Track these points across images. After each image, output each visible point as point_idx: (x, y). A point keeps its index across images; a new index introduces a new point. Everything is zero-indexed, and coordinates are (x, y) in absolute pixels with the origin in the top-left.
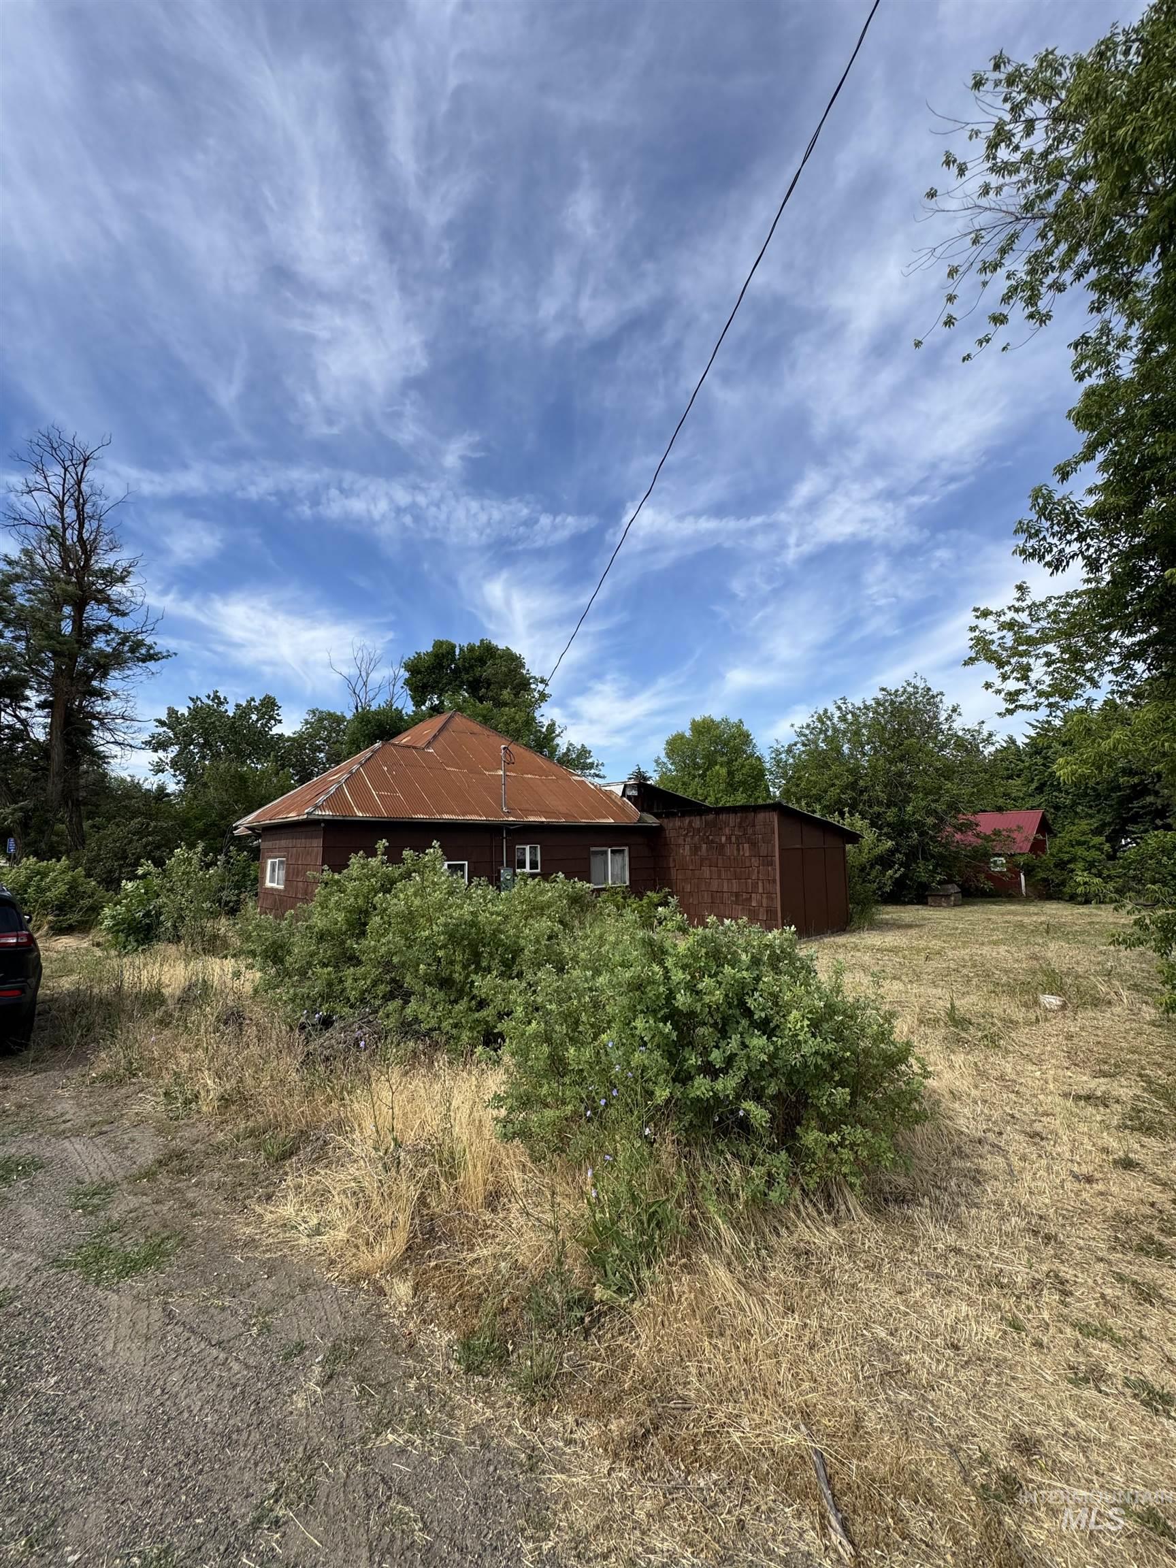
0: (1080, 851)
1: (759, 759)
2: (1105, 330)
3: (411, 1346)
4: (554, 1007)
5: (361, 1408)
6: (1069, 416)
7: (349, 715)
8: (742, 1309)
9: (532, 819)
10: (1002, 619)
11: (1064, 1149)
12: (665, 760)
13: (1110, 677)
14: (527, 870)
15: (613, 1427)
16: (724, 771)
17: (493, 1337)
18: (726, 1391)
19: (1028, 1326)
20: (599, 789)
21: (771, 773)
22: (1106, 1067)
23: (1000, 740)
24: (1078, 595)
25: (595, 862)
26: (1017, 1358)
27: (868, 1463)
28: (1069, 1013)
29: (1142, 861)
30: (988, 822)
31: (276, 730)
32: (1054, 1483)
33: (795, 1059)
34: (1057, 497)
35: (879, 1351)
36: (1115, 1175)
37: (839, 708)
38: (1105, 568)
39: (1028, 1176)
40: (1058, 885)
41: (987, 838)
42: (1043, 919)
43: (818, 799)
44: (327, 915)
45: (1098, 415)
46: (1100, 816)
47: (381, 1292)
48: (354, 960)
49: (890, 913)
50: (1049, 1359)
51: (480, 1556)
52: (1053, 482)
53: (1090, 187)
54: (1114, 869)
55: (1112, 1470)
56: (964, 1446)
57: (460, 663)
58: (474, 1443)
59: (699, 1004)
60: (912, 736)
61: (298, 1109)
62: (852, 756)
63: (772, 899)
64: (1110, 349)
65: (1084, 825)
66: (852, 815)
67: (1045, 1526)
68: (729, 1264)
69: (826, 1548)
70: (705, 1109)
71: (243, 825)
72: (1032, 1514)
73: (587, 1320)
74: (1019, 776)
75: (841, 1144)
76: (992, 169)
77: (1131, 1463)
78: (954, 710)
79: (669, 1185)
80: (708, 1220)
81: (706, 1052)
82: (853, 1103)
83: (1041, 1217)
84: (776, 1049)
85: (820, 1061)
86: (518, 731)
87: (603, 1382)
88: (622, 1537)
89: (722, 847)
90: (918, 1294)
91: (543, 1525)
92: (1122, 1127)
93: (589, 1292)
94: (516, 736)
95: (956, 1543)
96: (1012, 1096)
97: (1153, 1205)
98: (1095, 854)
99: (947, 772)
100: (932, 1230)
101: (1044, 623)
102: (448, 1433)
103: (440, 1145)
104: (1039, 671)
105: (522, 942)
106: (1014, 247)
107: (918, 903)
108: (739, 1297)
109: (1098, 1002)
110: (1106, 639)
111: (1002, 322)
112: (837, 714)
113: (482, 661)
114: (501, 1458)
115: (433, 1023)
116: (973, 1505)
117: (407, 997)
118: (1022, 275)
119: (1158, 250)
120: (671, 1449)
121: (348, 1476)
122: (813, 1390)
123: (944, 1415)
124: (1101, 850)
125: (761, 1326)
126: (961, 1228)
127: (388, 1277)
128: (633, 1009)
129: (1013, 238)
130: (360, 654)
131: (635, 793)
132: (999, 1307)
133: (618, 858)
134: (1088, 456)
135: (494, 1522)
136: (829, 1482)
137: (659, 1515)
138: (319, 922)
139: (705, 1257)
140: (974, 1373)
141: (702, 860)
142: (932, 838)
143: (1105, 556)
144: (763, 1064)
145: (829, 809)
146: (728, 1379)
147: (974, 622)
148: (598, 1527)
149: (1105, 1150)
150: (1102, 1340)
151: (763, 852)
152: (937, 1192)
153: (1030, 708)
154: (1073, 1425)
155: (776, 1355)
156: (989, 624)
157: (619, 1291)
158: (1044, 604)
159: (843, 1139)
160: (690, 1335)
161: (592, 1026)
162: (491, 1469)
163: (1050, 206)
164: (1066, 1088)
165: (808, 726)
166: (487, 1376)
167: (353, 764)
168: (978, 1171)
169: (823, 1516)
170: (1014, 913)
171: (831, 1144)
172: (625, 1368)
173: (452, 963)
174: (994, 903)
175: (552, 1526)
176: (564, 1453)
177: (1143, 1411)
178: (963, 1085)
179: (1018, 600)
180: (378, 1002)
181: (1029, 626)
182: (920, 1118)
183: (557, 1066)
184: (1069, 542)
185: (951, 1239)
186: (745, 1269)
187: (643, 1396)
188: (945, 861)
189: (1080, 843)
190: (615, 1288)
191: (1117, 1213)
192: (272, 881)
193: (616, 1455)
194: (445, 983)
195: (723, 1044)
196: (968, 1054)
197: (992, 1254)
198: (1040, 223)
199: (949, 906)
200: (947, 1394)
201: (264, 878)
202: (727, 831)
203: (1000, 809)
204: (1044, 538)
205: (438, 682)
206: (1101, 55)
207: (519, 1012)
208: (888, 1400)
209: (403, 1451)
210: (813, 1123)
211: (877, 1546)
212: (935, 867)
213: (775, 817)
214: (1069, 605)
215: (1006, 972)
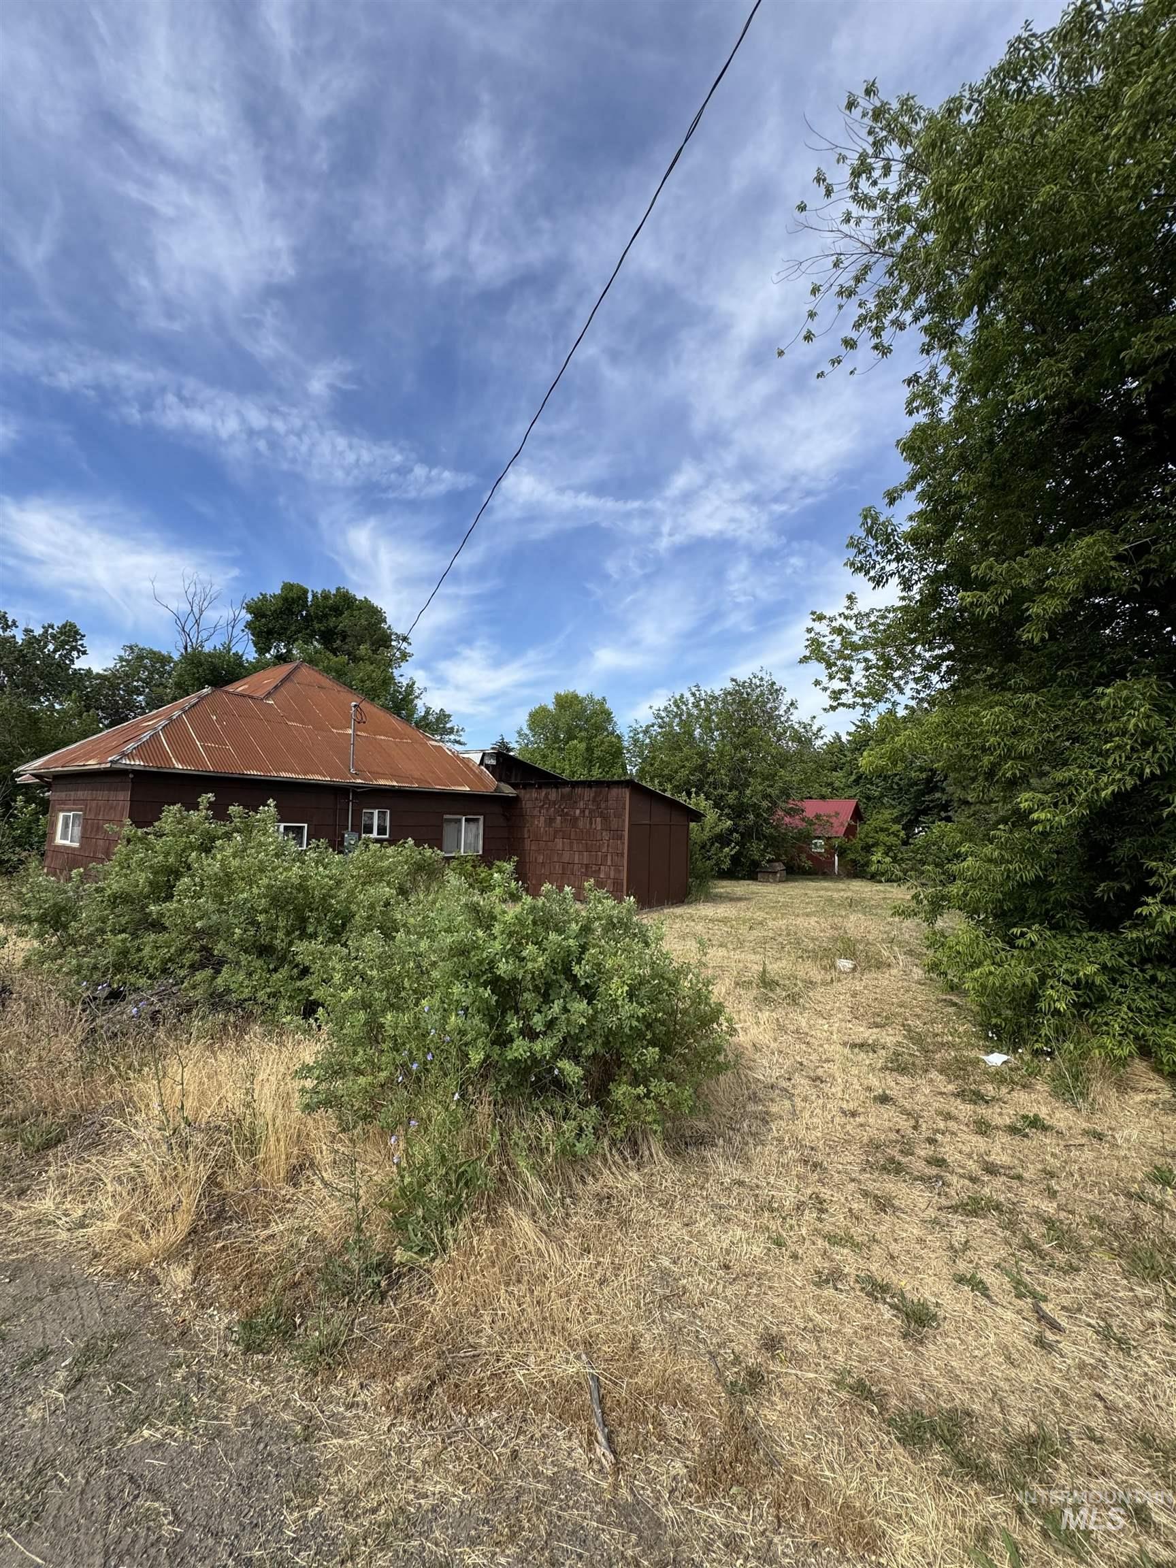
0: (882, 837)
1: (619, 737)
2: (933, 374)
3: (183, 1334)
4: (375, 972)
5: (113, 1408)
6: (897, 445)
7: (176, 656)
8: (541, 1255)
9: (382, 782)
10: (834, 624)
11: (837, 1090)
12: (528, 732)
13: (912, 684)
14: (375, 835)
15: (398, 1384)
16: (583, 746)
17: (279, 1312)
18: (516, 1333)
19: (789, 1243)
20: (456, 756)
21: (629, 751)
22: (878, 1020)
23: (828, 736)
24: (895, 610)
25: (448, 830)
26: (776, 1270)
27: (638, 1380)
28: (857, 975)
29: (927, 847)
30: (812, 808)
31: (80, 664)
32: (790, 1371)
33: (612, 1022)
34: (882, 519)
35: (662, 1278)
36: (874, 1109)
37: (694, 695)
38: (916, 588)
39: (807, 1114)
40: (863, 866)
41: (811, 823)
42: (849, 894)
43: (670, 779)
44: (126, 876)
45: (920, 449)
46: (900, 807)
47: (155, 1281)
48: (157, 926)
49: (725, 887)
50: (801, 1268)
51: (236, 1537)
52: (881, 505)
53: (930, 237)
54: (905, 853)
55: (836, 1352)
56: (722, 1352)
57: (312, 610)
58: (244, 1424)
59: (522, 971)
60: (755, 725)
61: (70, 1091)
62: (701, 740)
63: (619, 871)
64: (936, 392)
65: (887, 814)
66: (697, 794)
67: (778, 1408)
68: (534, 1214)
69: (591, 1461)
70: (521, 1069)
71: (28, 771)
72: (768, 1400)
73: (383, 1284)
74: (841, 769)
75: (647, 1096)
76: (854, 198)
77: (851, 1345)
78: (792, 704)
79: (482, 1144)
80: (516, 1175)
81: (528, 1017)
82: (662, 1060)
83: (812, 1149)
84: (596, 1012)
85: (635, 1023)
86: (373, 689)
87: (394, 1342)
88: (395, 1488)
89: (575, 820)
90: (703, 1223)
91: (310, 1493)
92: (884, 1068)
93: (388, 1255)
94: (371, 694)
95: (704, 1435)
96: (803, 1047)
97: (898, 1131)
98: (892, 840)
99: (783, 760)
100: (722, 1166)
101: (866, 632)
102: (216, 1418)
103: (238, 1120)
104: (858, 676)
105: (354, 907)
106: (867, 278)
107: (749, 879)
108: (539, 1245)
109: (881, 965)
110: (913, 651)
111: (852, 347)
112: (692, 700)
113: (337, 610)
114: (274, 1434)
115: (247, 993)
116: (722, 1401)
117: (218, 966)
118: (872, 306)
119: (976, 309)
120: (456, 1397)
121: (87, 1482)
122: (599, 1321)
123: (709, 1327)
124: (897, 836)
125: (558, 1269)
126: (747, 1162)
127: (165, 1265)
128: (456, 975)
129: (867, 269)
130: (192, 590)
131: (493, 762)
132: (768, 1228)
133: (472, 826)
134: (910, 486)
135: (257, 1500)
136: (601, 1402)
137: (435, 1462)
138: (115, 885)
139: (511, 1210)
140: (739, 1287)
141: (556, 832)
142: (765, 820)
143: (915, 577)
144: (582, 1027)
145: (678, 789)
146: (519, 1322)
147: (811, 624)
148: (370, 1484)
149: (869, 1089)
150: (844, 1246)
151: (614, 826)
152: (731, 1133)
153: (849, 706)
154: (811, 1320)
155: (567, 1294)
156: (822, 628)
157: (422, 1251)
158: (867, 615)
159: (649, 1092)
160: (487, 1285)
161: (415, 992)
162: (261, 1446)
163: (898, 247)
164: (846, 1038)
165: (666, 708)
166: (269, 1352)
167: (174, 710)
168: (767, 1113)
169: (591, 1433)
170: (826, 889)
171: (639, 1098)
172: (418, 1325)
173: (274, 929)
174: (812, 880)
175: (320, 1492)
176: (344, 1418)
177: (866, 1300)
178: (765, 1038)
179: (848, 608)
180: (183, 973)
181: (854, 633)
182: (721, 1068)
183: (373, 1033)
184: (889, 561)
185: (737, 1174)
186: (548, 1218)
187: (432, 1351)
188: (775, 842)
189: (882, 830)
190: (416, 1249)
191: (871, 1141)
192: (64, 837)
193: (398, 1410)
194: (264, 951)
195: (545, 1008)
196: (773, 1011)
197: (768, 1183)
198: (890, 261)
199: (775, 882)
200: (715, 1309)
201: (54, 833)
202: (582, 804)
203: (823, 797)
204: (870, 555)
205: (286, 629)
206: (950, 111)
207: (337, 978)
208: (663, 1321)
209: (160, 1445)
210: (625, 1078)
211: (636, 1451)
212: (766, 847)
213: (626, 793)
214: (886, 617)
215: (813, 939)
